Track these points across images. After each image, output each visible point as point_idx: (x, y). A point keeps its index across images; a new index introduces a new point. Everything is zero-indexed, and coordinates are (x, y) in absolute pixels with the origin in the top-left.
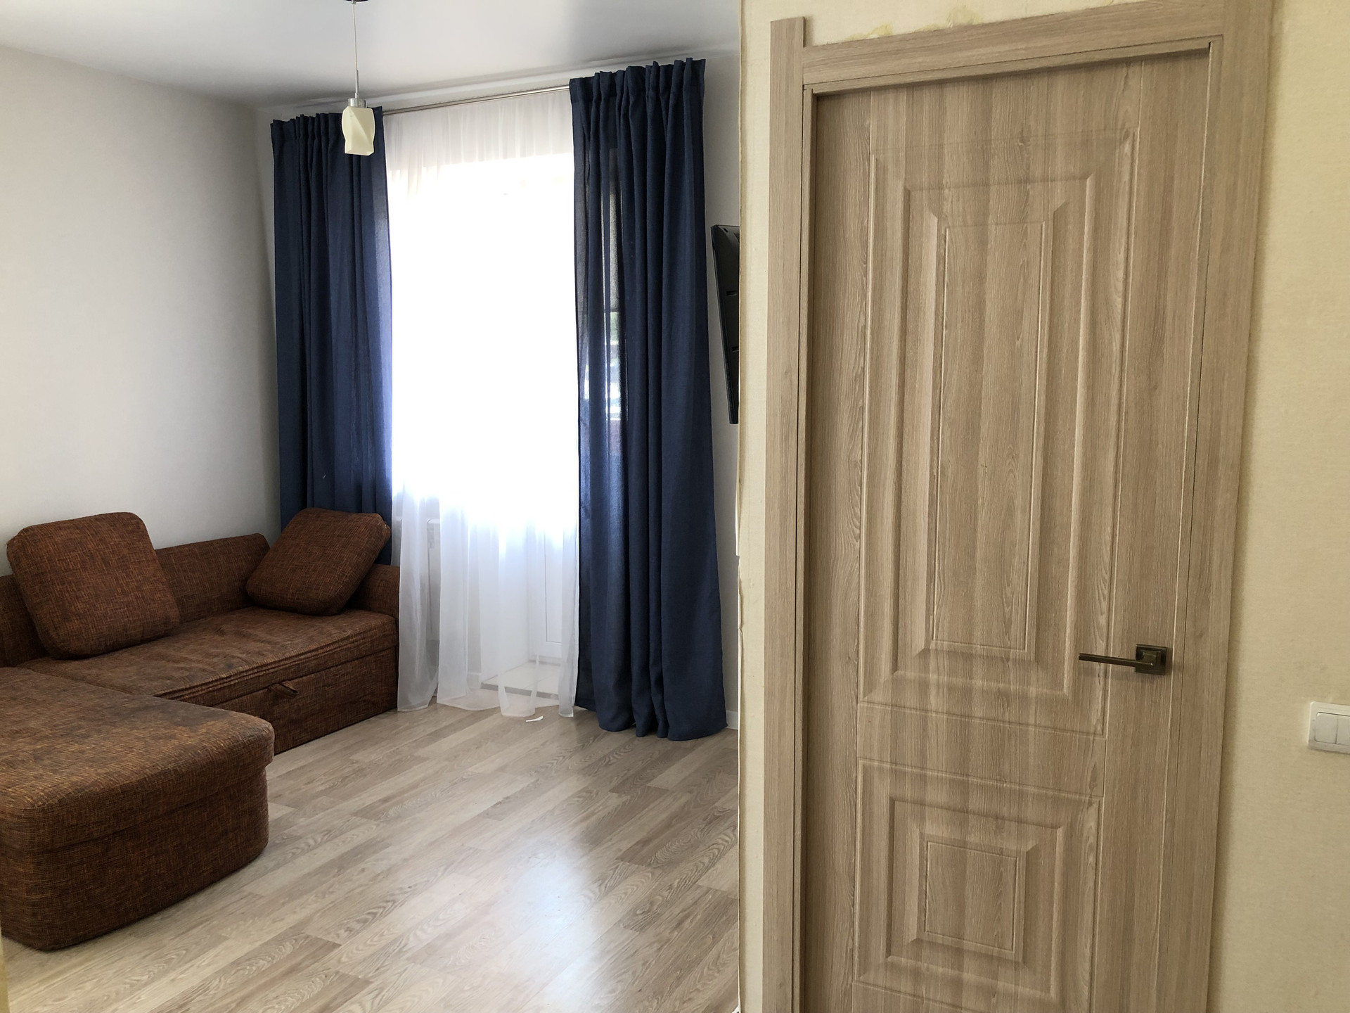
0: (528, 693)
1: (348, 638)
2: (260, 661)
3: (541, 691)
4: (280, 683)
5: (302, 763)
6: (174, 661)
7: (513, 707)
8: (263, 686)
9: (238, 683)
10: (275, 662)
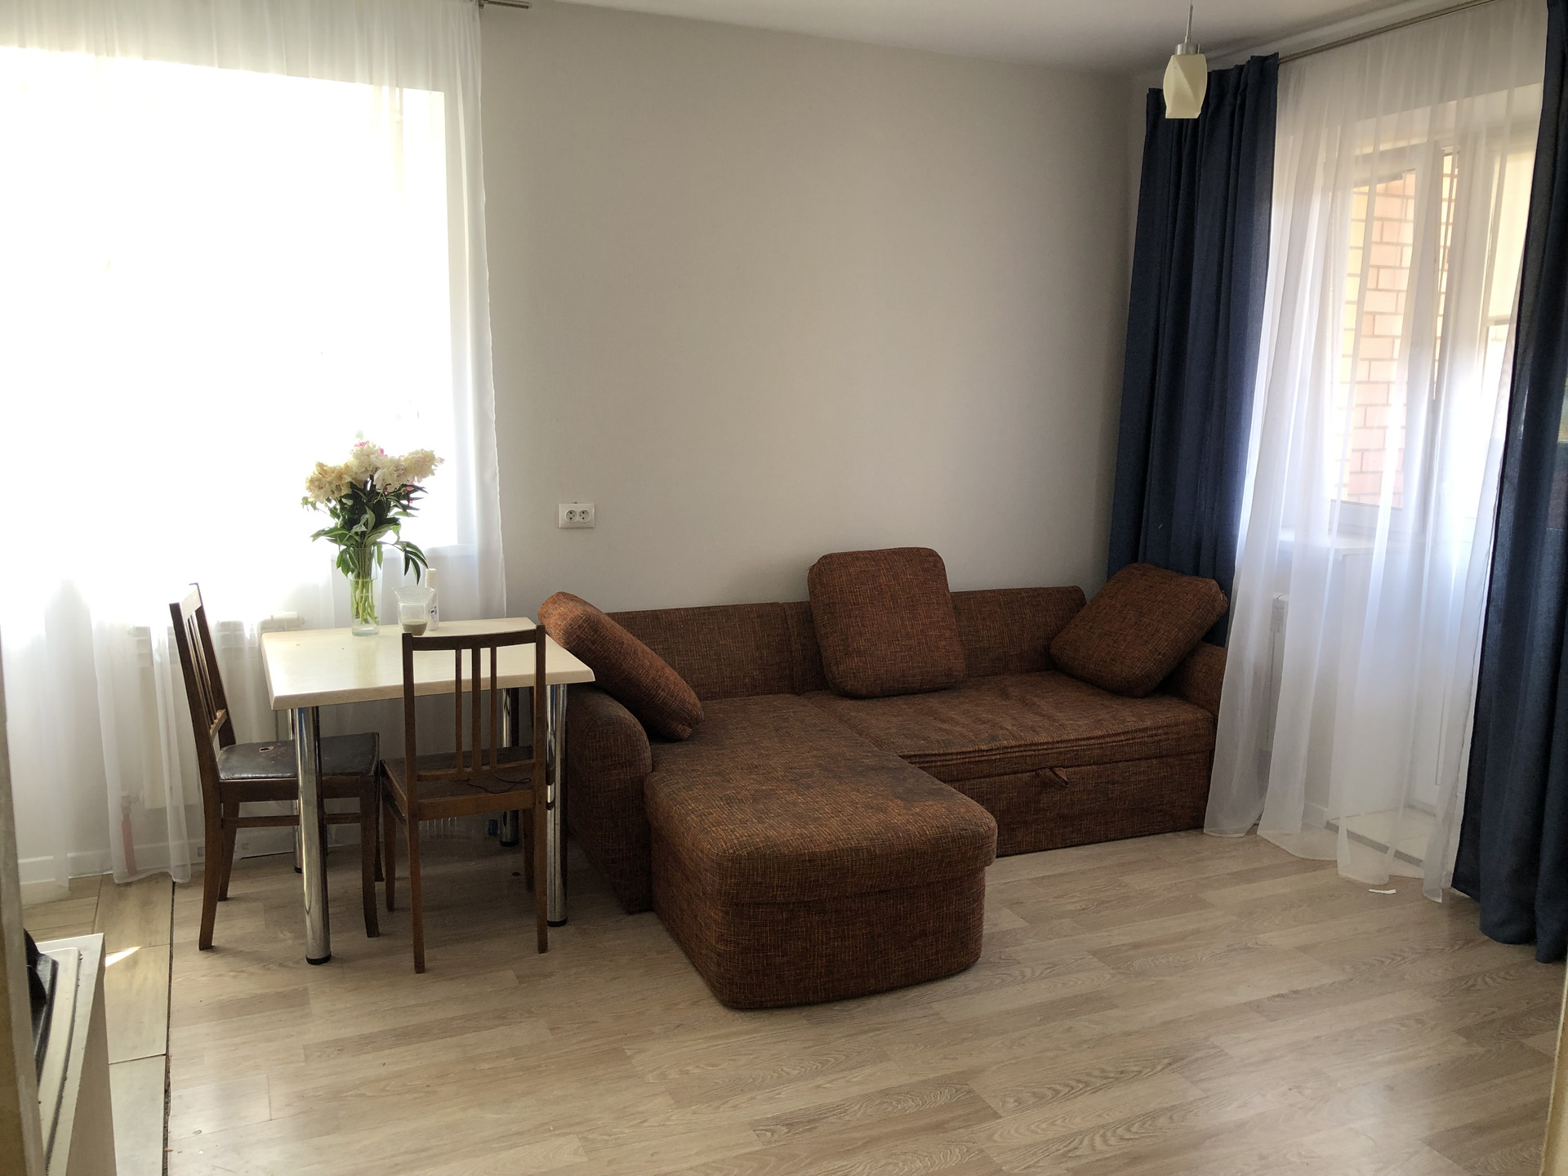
0: (1383, 849)
1: (1145, 729)
2: (1030, 738)
3: (1402, 850)
4: (1051, 768)
5: (1061, 870)
6: (940, 720)
7: (1354, 865)
8: (1030, 768)
9: (1000, 759)
10: (1047, 743)
